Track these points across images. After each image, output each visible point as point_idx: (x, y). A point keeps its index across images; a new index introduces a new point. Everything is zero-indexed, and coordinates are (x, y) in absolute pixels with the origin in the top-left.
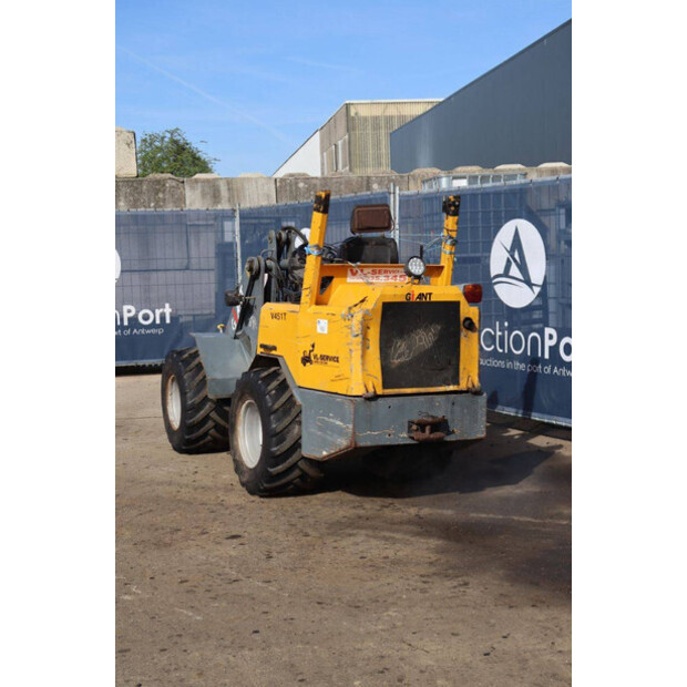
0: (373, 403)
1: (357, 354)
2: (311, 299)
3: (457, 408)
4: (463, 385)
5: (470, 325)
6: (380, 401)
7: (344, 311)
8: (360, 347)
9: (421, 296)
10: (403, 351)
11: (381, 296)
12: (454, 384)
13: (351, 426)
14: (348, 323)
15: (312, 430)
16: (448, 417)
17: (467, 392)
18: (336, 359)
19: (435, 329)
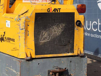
0: (30, 62)
1: (22, 38)
2: (4, 10)
3: (72, 64)
4: (76, 53)
5: (79, 24)
6: (34, 61)
7: (17, 17)
8: (24, 35)
9: (55, 10)
10: (46, 37)
11: (35, 9)
12: (71, 52)
13: (19, 74)
14: (18, 23)
15: (4, 73)
16: (68, 68)
17: (78, 56)
18: (13, 40)
19: (62, 26)
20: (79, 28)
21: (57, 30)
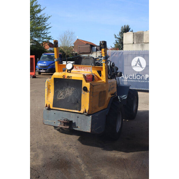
3: (79, 119)
4: (82, 111)
8: (47, 92)
9: (68, 77)
17: (83, 114)
20: (85, 92)
21: (69, 92)
